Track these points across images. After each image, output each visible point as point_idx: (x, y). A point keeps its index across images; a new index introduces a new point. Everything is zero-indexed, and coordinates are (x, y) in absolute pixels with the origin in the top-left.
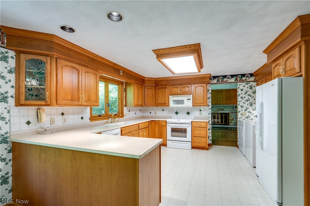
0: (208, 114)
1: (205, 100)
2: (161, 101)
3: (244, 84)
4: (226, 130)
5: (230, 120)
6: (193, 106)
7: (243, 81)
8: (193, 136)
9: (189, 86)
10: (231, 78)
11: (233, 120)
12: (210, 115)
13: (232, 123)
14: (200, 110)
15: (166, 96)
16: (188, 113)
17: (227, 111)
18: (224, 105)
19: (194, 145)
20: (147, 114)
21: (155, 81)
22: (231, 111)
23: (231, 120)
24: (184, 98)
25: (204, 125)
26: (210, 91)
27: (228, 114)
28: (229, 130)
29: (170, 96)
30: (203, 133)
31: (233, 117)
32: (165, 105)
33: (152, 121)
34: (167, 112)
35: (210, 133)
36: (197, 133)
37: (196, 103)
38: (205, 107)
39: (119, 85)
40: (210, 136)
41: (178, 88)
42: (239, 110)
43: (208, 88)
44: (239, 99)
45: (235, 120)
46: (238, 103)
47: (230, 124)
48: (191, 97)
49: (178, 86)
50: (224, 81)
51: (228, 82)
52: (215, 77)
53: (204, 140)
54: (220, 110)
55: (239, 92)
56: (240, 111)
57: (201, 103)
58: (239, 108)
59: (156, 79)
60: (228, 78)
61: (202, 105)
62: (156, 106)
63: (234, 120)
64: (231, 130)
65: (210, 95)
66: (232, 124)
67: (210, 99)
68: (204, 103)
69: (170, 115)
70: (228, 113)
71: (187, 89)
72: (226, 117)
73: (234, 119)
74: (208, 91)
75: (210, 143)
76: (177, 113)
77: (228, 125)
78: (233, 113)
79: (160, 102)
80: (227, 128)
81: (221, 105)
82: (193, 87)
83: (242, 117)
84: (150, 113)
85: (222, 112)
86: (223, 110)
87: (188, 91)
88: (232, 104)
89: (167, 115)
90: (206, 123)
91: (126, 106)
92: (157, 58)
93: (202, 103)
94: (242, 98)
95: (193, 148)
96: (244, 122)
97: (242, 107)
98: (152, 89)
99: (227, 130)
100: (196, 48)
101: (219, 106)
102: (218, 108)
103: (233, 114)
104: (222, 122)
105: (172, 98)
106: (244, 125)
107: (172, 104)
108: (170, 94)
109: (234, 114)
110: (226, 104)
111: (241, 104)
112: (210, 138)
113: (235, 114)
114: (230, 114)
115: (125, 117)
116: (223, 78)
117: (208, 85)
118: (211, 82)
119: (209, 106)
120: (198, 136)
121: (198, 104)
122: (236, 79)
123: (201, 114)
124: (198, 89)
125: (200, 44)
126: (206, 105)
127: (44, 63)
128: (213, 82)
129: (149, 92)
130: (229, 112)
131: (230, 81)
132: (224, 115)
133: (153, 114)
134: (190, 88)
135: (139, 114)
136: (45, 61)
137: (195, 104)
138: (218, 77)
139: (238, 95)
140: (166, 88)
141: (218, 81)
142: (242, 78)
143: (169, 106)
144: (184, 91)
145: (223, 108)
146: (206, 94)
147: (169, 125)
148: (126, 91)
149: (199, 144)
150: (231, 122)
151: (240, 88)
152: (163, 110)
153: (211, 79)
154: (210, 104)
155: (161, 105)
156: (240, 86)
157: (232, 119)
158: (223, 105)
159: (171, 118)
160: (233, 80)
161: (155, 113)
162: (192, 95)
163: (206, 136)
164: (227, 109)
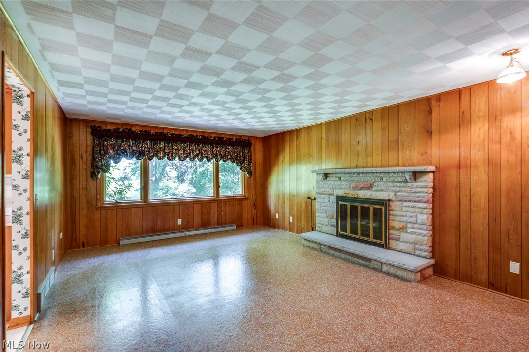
5: (393, 228)
11: (403, 229)
13: (401, 244)
17: (382, 190)
22: (396, 192)
23: (397, 229)
27: (386, 203)
31: (404, 219)
45: (410, 233)
47: (393, 244)
54: (362, 188)
63: (409, 230)
66: (402, 246)
70: (389, 201)
72: (377, 214)
73: (409, 225)
77: (385, 246)
78: (405, 201)
81: (367, 170)
85: (368, 194)
86: (370, 187)
88: (405, 166)
101: (359, 173)
102: (355, 179)
103: (405, 204)
109: (408, 204)
113: (412, 204)
114: (394, 205)
130: (392, 197)
145: (369, 178)
150: (398, 239)
157: (403, 224)
164: (381, 183)
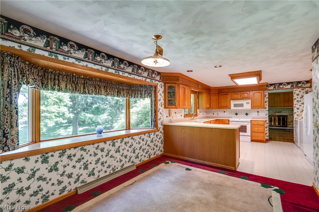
0: (265, 115)
1: (263, 103)
2: (223, 104)
3: (300, 89)
4: (283, 131)
5: (288, 122)
6: (252, 108)
7: (299, 87)
8: (252, 132)
9: (248, 92)
10: (287, 85)
12: (267, 116)
14: (258, 112)
15: (227, 100)
16: (247, 114)
17: (285, 113)
18: (282, 108)
19: (254, 138)
20: (211, 115)
21: (219, 89)
23: (290, 122)
24: (244, 102)
25: (262, 123)
26: (267, 96)
28: (287, 132)
29: (231, 101)
30: (261, 129)
32: (227, 108)
33: (217, 120)
34: (228, 113)
35: (267, 131)
36: (256, 129)
37: (255, 106)
38: (262, 109)
39: (194, 94)
40: (267, 133)
41: (238, 94)
42: (294, 111)
43: (265, 93)
44: (295, 102)
46: (294, 106)
47: (288, 126)
48: (250, 101)
49: (238, 93)
50: (280, 88)
51: (284, 88)
52: (271, 85)
53: (262, 135)
54: (277, 113)
55: (295, 96)
56: (296, 113)
57: (258, 106)
58: (295, 110)
59: (219, 88)
60: (284, 85)
61: (260, 107)
62: (219, 108)
64: (290, 132)
65: (267, 99)
67: (267, 103)
68: (261, 106)
69: (231, 115)
70: (287, 116)
71: (246, 95)
72: (283, 119)
74: (265, 96)
75: (267, 139)
76: (236, 114)
77: (287, 127)
79: (222, 106)
80: (286, 130)
81: (279, 108)
82: (251, 93)
83: (298, 117)
84: (213, 114)
85: (280, 114)
86: (280, 112)
87: (247, 96)
89: (228, 115)
90: (263, 122)
91: (198, 108)
92: (231, 79)
93: (260, 106)
94: (298, 101)
95: (252, 141)
96: (299, 121)
97: (298, 109)
98: (216, 95)
99: (285, 131)
100: (259, 73)
101: (276, 109)
104: (279, 124)
105: (233, 103)
106: (299, 123)
107: (232, 107)
108: (231, 99)
110: (283, 107)
111: (297, 106)
112: (268, 135)
115: (198, 116)
116: (279, 85)
117: (265, 91)
118: (268, 89)
119: (266, 108)
120: (256, 131)
121: (256, 106)
122: (292, 86)
123: (258, 115)
124: (257, 95)
125: (261, 71)
126: (263, 107)
127: (175, 87)
128: (269, 89)
129: (214, 98)
130: (288, 114)
131: (286, 87)
132: (281, 118)
133: (216, 115)
134: (249, 94)
135: (205, 115)
136: (175, 86)
137: (253, 107)
138: (274, 84)
139: (294, 99)
140: (228, 94)
141: (275, 87)
142: (297, 84)
143: (230, 108)
144: (243, 97)
145: (280, 110)
146: (264, 99)
147: (231, 123)
148: (198, 98)
149: (257, 138)
150: (290, 125)
151: (295, 93)
152: (224, 112)
153: (267, 86)
154: (267, 106)
155: (224, 108)
156: (295, 92)
158: (280, 108)
159: (231, 118)
160: (289, 86)
161: (218, 114)
162: (250, 100)
163: (264, 132)
164: (285, 111)
